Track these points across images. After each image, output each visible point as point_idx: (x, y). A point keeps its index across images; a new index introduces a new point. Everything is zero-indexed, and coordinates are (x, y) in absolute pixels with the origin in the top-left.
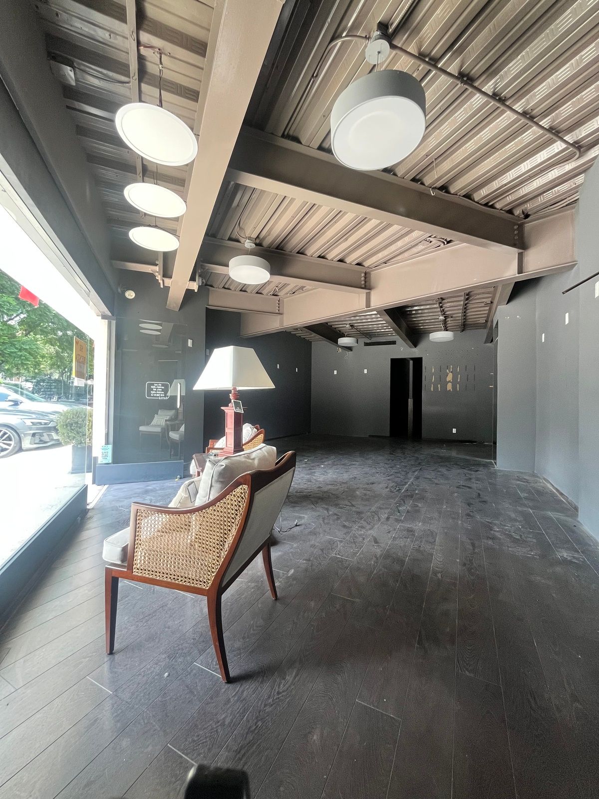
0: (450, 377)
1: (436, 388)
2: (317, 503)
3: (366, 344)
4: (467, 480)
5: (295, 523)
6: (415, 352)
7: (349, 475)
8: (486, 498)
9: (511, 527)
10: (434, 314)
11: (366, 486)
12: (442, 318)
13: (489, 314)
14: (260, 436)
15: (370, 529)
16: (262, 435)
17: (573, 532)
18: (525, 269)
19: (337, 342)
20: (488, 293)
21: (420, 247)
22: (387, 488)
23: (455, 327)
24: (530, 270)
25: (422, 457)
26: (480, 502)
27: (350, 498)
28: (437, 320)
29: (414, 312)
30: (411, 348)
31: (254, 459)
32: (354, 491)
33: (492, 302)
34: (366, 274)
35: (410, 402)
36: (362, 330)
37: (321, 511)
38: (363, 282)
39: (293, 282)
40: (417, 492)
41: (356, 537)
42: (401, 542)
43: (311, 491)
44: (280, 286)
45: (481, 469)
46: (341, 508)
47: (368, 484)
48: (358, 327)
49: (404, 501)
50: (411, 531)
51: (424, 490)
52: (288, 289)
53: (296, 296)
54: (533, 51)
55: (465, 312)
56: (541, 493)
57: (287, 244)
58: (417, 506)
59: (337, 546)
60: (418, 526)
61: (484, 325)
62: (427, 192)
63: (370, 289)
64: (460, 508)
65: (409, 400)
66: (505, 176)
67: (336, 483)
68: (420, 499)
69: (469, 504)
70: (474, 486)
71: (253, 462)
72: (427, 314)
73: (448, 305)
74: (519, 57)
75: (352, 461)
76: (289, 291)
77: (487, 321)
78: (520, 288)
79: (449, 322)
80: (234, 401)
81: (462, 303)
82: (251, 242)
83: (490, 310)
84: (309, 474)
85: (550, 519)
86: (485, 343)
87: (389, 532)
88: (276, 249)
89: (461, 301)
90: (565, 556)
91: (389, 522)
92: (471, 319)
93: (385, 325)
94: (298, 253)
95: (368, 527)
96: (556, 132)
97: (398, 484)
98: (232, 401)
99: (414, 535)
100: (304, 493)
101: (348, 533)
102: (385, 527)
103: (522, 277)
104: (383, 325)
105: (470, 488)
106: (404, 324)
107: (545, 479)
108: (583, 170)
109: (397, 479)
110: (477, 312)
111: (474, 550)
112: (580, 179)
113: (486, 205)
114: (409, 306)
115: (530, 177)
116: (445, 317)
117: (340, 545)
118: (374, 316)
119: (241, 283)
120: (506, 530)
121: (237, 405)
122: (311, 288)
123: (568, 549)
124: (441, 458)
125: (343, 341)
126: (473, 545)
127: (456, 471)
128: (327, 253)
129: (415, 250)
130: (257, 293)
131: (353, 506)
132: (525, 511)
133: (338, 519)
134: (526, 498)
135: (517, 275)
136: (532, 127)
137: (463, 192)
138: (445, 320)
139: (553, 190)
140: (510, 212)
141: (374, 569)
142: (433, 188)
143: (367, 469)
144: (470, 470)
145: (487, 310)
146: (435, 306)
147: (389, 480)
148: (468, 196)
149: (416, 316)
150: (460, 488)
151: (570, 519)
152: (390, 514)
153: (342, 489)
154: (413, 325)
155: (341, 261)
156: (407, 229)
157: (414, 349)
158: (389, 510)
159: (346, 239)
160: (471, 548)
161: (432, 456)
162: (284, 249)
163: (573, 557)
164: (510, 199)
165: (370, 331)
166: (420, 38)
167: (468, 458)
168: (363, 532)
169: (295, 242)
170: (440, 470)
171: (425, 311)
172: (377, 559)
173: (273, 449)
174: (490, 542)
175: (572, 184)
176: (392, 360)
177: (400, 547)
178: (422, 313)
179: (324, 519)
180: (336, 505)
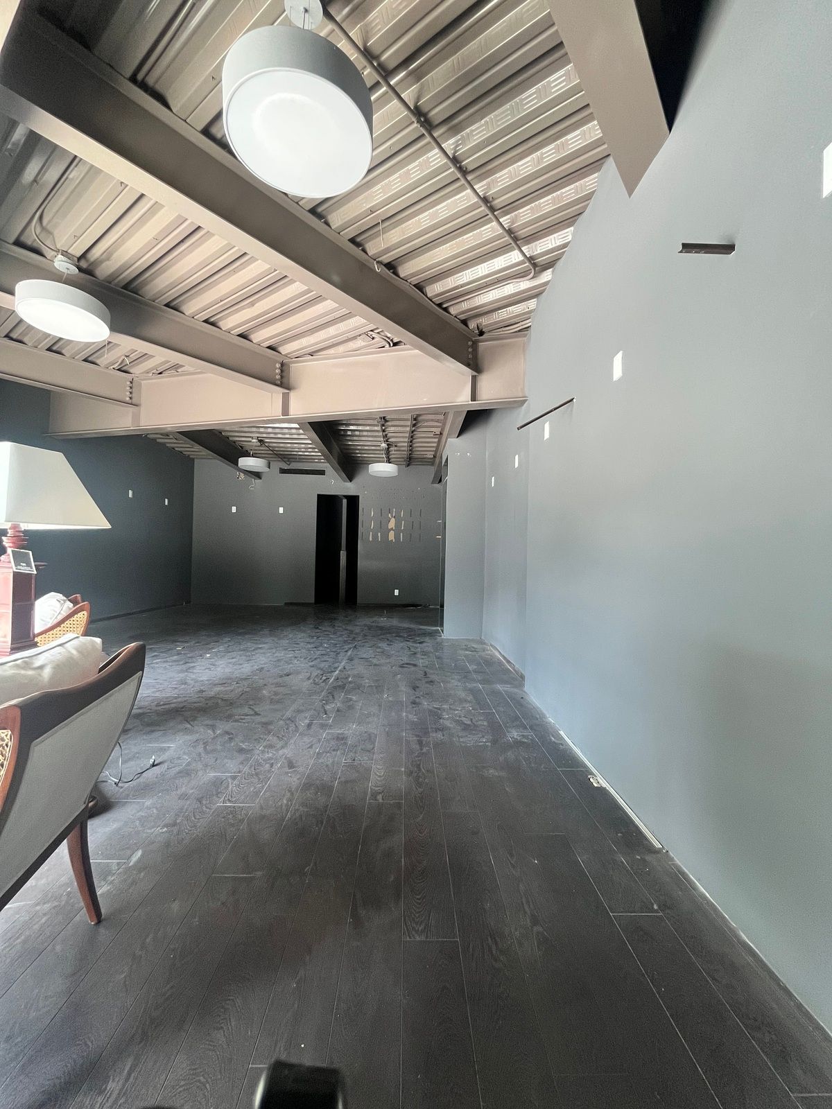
0: (392, 524)
1: (375, 537)
2: (195, 719)
3: (283, 471)
4: (410, 656)
5: (151, 761)
6: (350, 488)
7: (252, 666)
8: (433, 677)
9: (461, 710)
10: (375, 439)
11: (279, 680)
12: (384, 445)
13: (437, 447)
14: (80, 614)
15: (282, 747)
16: (85, 612)
17: (521, 705)
18: (478, 397)
19: (237, 464)
20: (438, 421)
21: (359, 343)
22: (309, 678)
23: (399, 460)
24: (484, 399)
25: (357, 630)
26: (427, 682)
27: (251, 703)
28: (378, 448)
29: (349, 433)
30: (344, 481)
31: (41, 667)
32: (259, 689)
33: (441, 434)
34: (282, 364)
35: (343, 555)
36: (276, 449)
37: (201, 731)
38: (278, 377)
39: (161, 356)
40: (350, 679)
41: (260, 765)
42: (328, 760)
43: (186, 699)
44: (133, 356)
45: (427, 639)
46: (236, 721)
47: (281, 677)
48: (271, 445)
49: (333, 698)
50: (343, 739)
51: (360, 676)
52: (149, 364)
53: (163, 380)
54: (498, 121)
55: (411, 442)
56: (489, 662)
57: (146, 285)
58: (351, 700)
59: (228, 786)
60: (352, 730)
61: (431, 462)
62: (371, 266)
63: (289, 388)
64: (404, 693)
65: (341, 552)
66: (461, 274)
67: (229, 681)
68: (354, 689)
69: (415, 688)
70: (420, 662)
71: (40, 675)
72: (366, 439)
73: (392, 429)
74: (483, 122)
75: (257, 644)
76: (152, 369)
77: (435, 457)
78: (474, 418)
79: (393, 452)
80: (13, 551)
81: (408, 429)
82: (69, 261)
83: (439, 442)
84: (182, 671)
85: (499, 693)
86: (432, 483)
87: (311, 747)
88: (122, 288)
89: (407, 426)
90: (515, 737)
91: (311, 731)
92: (418, 451)
93: (310, 446)
94: (167, 305)
95: (281, 744)
96: (515, 238)
97: (324, 672)
98: (9, 551)
99: (345, 744)
100: (173, 706)
101: (247, 760)
102: (306, 739)
103: (475, 406)
104: (307, 445)
105: (415, 665)
106: (336, 449)
107: (492, 645)
108: (535, 294)
109: (322, 665)
110: (425, 444)
111: (422, 750)
112: (532, 304)
113: (440, 305)
114: (343, 424)
115: (487, 285)
116: (388, 445)
117: (232, 786)
118: (294, 431)
119: (49, 335)
120: (456, 715)
121: (18, 558)
122: (191, 369)
123: (517, 727)
124: (381, 628)
125: (246, 462)
126: (420, 743)
127: (399, 645)
128: (221, 319)
129: (352, 345)
130: (86, 360)
131: (256, 714)
132: (475, 687)
133: (231, 739)
134: (475, 671)
135: (470, 402)
136: (493, 221)
137: (414, 280)
138: (388, 448)
139: (508, 309)
140: (465, 322)
141: (287, 811)
142: (378, 262)
143: (280, 654)
144: (415, 642)
145: (435, 442)
146: (376, 428)
147: (313, 666)
148: (420, 287)
149: (352, 438)
150: (404, 667)
151: (516, 690)
152: (313, 718)
153: (240, 689)
154: (348, 451)
155: (243, 336)
156: (344, 311)
157: (349, 484)
158: (312, 712)
159: (252, 304)
160: (418, 747)
161: (370, 628)
162: (140, 293)
163: (523, 735)
164: (465, 306)
165: (289, 453)
166: (366, 25)
167: (412, 626)
168: (270, 755)
169: (162, 284)
170: (380, 645)
171: (365, 433)
172: (292, 794)
173: (93, 643)
174: (439, 735)
175: (525, 306)
176: (319, 495)
177: (327, 766)
178: (359, 436)
179: (205, 744)
180: (229, 717)
